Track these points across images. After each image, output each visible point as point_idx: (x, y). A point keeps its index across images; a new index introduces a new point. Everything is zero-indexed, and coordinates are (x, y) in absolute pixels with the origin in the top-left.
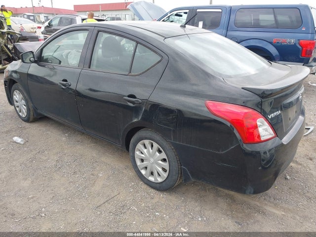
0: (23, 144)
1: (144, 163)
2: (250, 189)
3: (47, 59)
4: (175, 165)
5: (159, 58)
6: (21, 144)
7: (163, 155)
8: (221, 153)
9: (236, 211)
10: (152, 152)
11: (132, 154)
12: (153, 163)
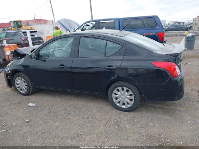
0: (36, 107)
1: (118, 99)
2: (177, 98)
3: (42, 55)
4: (138, 95)
5: (121, 47)
6: (34, 107)
7: (131, 93)
8: (163, 84)
9: (167, 112)
10: (123, 93)
11: (110, 97)
12: (124, 98)
